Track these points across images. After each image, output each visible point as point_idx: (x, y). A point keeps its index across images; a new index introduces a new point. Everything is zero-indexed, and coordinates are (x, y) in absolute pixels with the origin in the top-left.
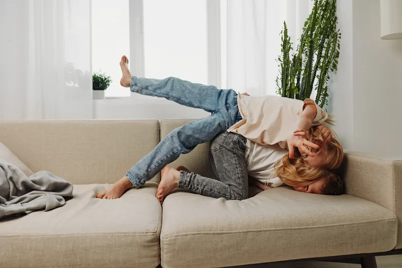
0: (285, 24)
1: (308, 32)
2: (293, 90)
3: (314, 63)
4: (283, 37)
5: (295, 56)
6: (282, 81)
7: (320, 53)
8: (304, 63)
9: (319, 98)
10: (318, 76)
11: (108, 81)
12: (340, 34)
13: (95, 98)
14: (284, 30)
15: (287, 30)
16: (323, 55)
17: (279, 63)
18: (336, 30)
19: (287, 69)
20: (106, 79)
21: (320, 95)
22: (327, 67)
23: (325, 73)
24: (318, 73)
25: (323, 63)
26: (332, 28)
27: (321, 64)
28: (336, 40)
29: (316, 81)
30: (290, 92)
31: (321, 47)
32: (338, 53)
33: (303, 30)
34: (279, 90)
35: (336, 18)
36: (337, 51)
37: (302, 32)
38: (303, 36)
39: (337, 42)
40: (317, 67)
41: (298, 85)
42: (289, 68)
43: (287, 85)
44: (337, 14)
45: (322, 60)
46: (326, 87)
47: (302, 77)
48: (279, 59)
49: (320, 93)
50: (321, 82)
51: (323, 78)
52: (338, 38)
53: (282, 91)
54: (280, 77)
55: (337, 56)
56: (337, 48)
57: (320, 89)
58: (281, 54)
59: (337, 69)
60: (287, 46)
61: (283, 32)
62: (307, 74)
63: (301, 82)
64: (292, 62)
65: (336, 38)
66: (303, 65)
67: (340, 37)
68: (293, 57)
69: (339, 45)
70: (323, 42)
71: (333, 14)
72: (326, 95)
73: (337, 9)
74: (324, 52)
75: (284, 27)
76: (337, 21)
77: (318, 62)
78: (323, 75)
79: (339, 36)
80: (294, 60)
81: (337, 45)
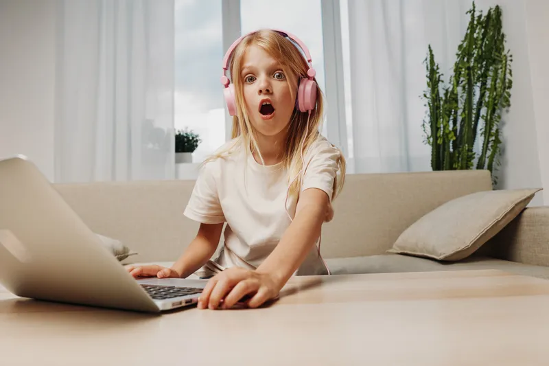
0: (430, 48)
1: (464, 58)
2: (447, 135)
3: (476, 99)
4: (429, 66)
5: (447, 90)
6: (431, 126)
7: (484, 84)
8: (461, 99)
9: (487, 146)
10: (483, 115)
11: (197, 141)
12: (511, 56)
13: (178, 161)
14: (429, 56)
15: (433, 56)
16: (489, 86)
17: (426, 101)
18: (505, 52)
19: (438, 108)
20: (193, 138)
21: (488, 142)
22: (496, 102)
23: (494, 111)
24: (483, 111)
25: (489, 97)
26: (500, 50)
27: (487, 99)
28: (506, 66)
29: (481, 124)
30: (444, 139)
31: (484, 76)
32: (510, 82)
33: (456, 57)
34: (428, 138)
35: (503, 36)
36: (509, 80)
37: (456, 59)
38: (457, 64)
39: (508, 67)
40: (480, 104)
41: (455, 128)
42: (440, 108)
43: (438, 129)
44: (503, 30)
45: (487, 94)
46: (497, 131)
47: (460, 119)
48: (425, 96)
49: (488, 139)
50: (489, 124)
51: (491, 119)
52: (509, 62)
53: (431, 139)
54: (428, 119)
55: (509, 87)
56: (508, 76)
57: (487, 133)
58: (428, 90)
59: (509, 105)
60: (434, 76)
61: (429, 59)
62: (467, 112)
63: (458, 126)
64: (444, 98)
65: (506, 62)
66: (459, 102)
67: (511, 60)
68: (445, 92)
69: (511, 71)
70: (487, 70)
71: (499, 31)
72: (497, 141)
73: (503, 24)
74: (489, 83)
75: (429, 53)
76: (505, 39)
77: (482, 95)
78: (491, 114)
79: (509, 58)
80: (446, 95)
81: (508, 71)
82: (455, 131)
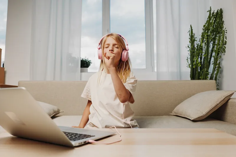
0: (191, 26)
1: (206, 31)
2: (197, 64)
3: (210, 49)
4: (190, 34)
5: (198, 45)
6: (191, 60)
7: (214, 42)
8: (204, 48)
9: (215, 69)
10: (213, 56)
11: (90, 63)
12: (226, 31)
13: (81, 71)
14: (190, 30)
15: (192, 29)
16: (216, 43)
17: (189, 49)
18: (224, 29)
19: (194, 52)
20: (88, 61)
21: (215, 67)
22: (219, 50)
23: (218, 54)
24: (214, 54)
25: (216, 48)
26: (221, 28)
27: (215, 49)
28: (224, 35)
29: (213, 59)
30: (196, 66)
31: (214, 39)
32: (226, 42)
33: (202, 30)
34: (189, 65)
35: (223, 21)
36: (225, 41)
37: (202, 31)
38: (203, 33)
39: (225, 35)
40: (212, 51)
41: (201, 61)
42: (195, 52)
43: (193, 61)
44: (223, 19)
45: (216, 46)
46: (219, 62)
47: (203, 57)
48: (188, 47)
49: (215, 66)
50: (216, 60)
51: (217, 58)
52: (225, 33)
53: (191, 66)
54: (189, 57)
55: (225, 44)
56: (225, 39)
57: (215, 64)
58: (190, 44)
59: (225, 52)
60: (193, 39)
61: (190, 31)
62: (206, 54)
63: (202, 60)
64: (196, 48)
65: (224, 33)
66: (203, 50)
67: (226, 33)
68: (197, 45)
69: (226, 37)
70: (216, 36)
71: (222, 19)
72: (219, 67)
73: (224, 17)
74: (217, 42)
75: (191, 28)
76: (224, 23)
77: (213, 47)
78: (217, 56)
79: (225, 32)
80: (197, 47)
81: (225, 37)
82: (201, 62)
